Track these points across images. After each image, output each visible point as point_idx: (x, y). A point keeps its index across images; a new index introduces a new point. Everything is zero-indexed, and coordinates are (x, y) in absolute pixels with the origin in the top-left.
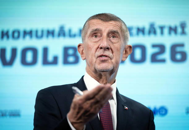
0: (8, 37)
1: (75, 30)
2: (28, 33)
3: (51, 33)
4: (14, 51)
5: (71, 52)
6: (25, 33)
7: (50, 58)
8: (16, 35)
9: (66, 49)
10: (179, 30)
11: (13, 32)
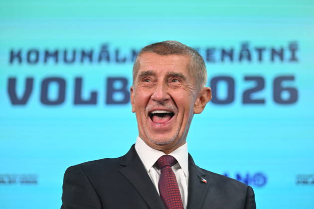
0: (20, 61)
1: (125, 52)
2: (52, 55)
3: (87, 55)
4: (30, 82)
5: (118, 85)
6: (47, 54)
7: (86, 95)
8: (33, 57)
9: (110, 81)
10: (287, 54)
11: (29, 53)
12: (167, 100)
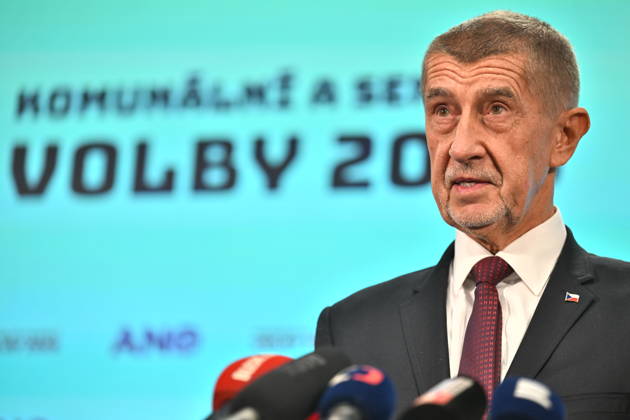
2: (94, 99)
3: (160, 97)
4: (52, 153)
5: (215, 154)
6: (86, 98)
7: (154, 174)
8: (60, 103)
9: (202, 147)
11: (54, 97)
12: (477, 157)
